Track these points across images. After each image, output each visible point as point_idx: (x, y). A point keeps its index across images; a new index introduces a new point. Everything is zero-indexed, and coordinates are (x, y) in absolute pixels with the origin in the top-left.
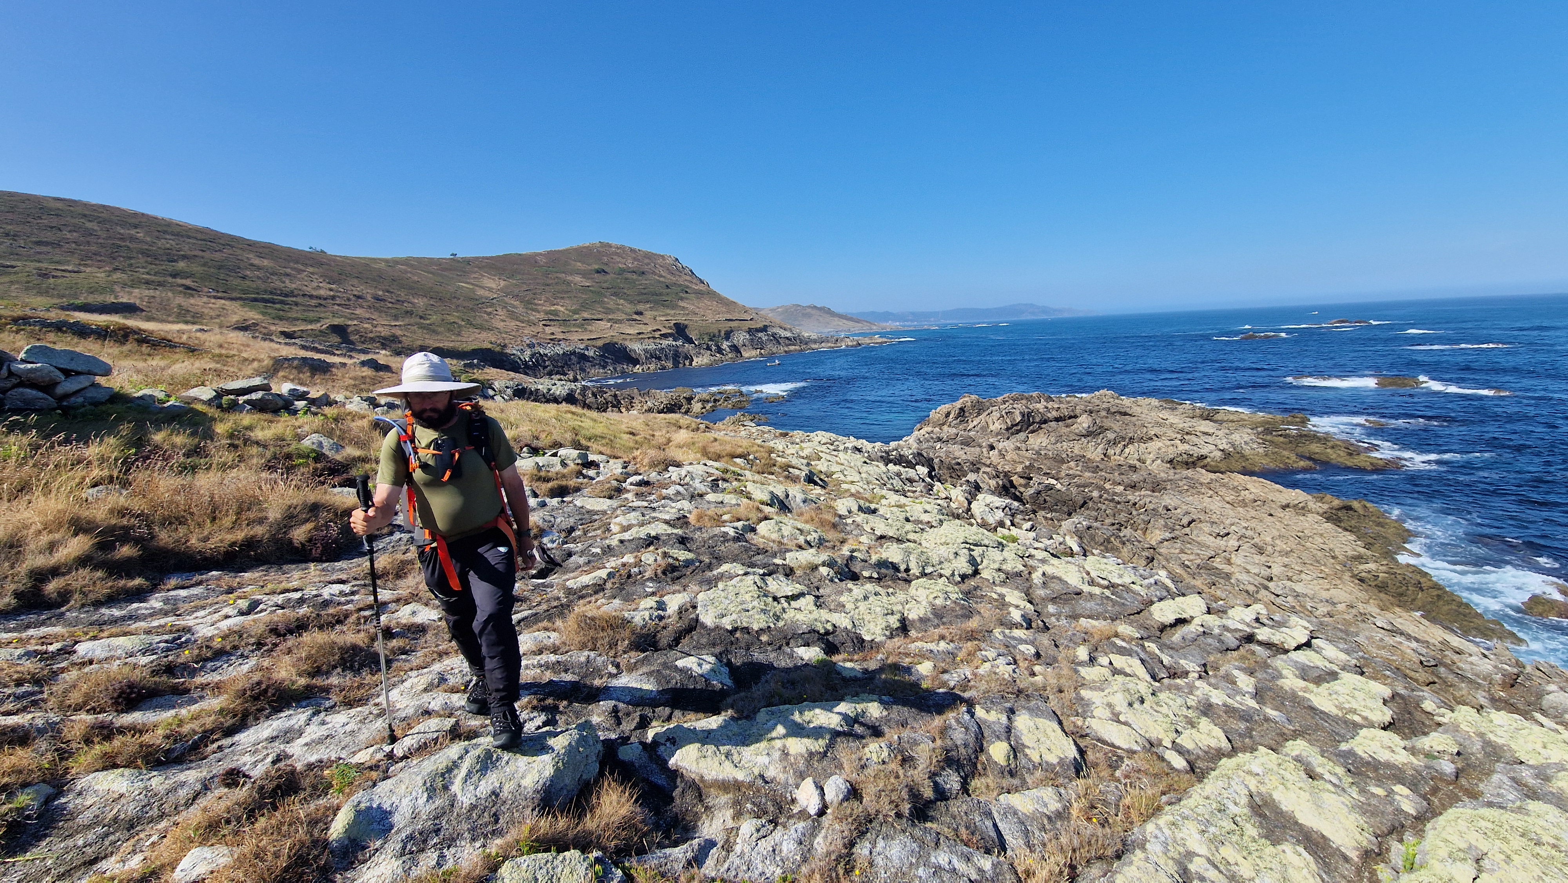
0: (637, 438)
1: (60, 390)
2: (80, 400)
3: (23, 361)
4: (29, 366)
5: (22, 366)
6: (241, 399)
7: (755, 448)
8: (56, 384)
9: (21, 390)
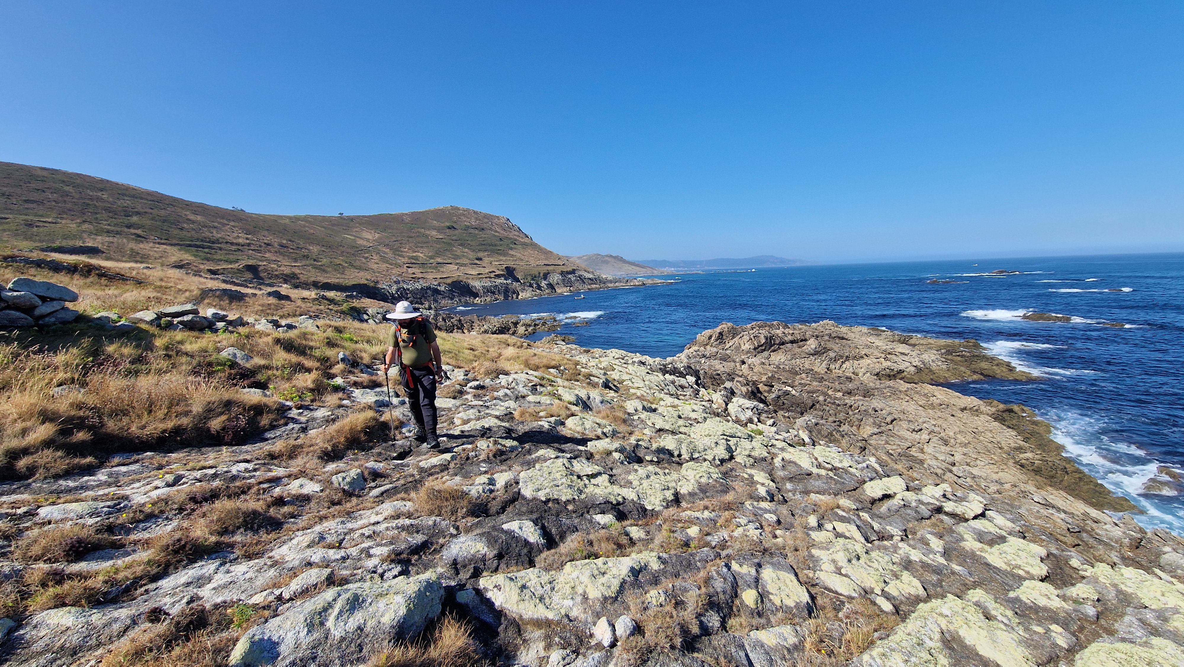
0: (476, 353)
1: (37, 312)
2: (53, 319)
3: (11, 290)
4: (15, 294)
5: (10, 294)
6: (176, 321)
7: (565, 361)
8: (35, 307)
9: (8, 311)
